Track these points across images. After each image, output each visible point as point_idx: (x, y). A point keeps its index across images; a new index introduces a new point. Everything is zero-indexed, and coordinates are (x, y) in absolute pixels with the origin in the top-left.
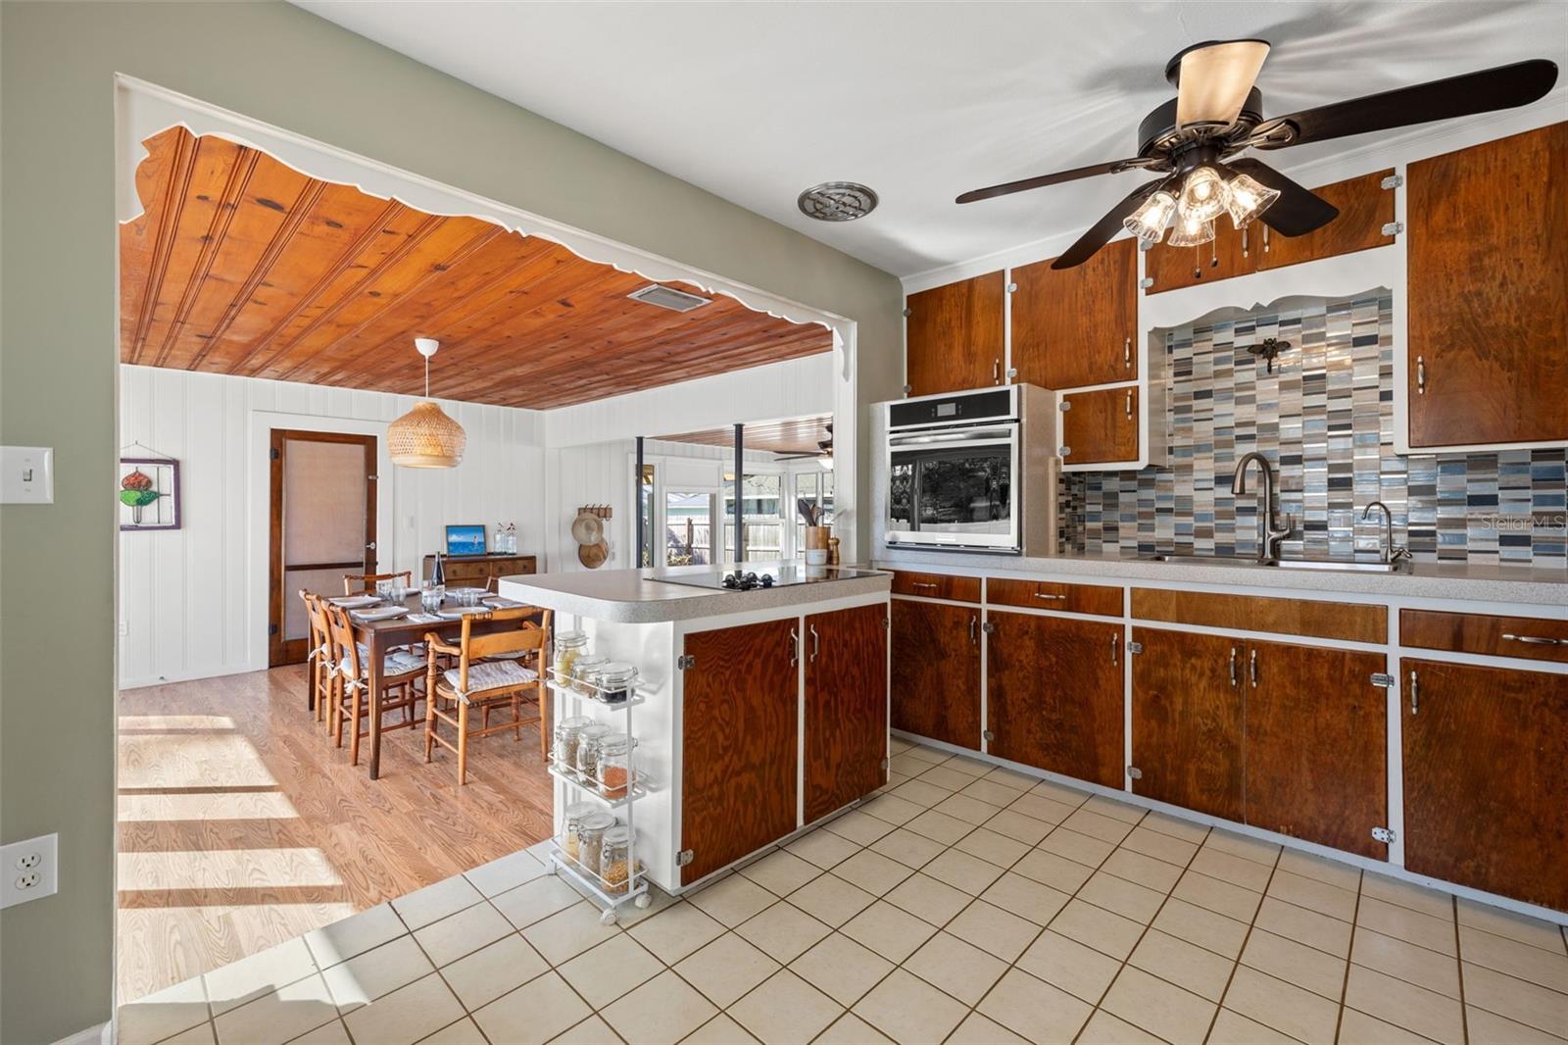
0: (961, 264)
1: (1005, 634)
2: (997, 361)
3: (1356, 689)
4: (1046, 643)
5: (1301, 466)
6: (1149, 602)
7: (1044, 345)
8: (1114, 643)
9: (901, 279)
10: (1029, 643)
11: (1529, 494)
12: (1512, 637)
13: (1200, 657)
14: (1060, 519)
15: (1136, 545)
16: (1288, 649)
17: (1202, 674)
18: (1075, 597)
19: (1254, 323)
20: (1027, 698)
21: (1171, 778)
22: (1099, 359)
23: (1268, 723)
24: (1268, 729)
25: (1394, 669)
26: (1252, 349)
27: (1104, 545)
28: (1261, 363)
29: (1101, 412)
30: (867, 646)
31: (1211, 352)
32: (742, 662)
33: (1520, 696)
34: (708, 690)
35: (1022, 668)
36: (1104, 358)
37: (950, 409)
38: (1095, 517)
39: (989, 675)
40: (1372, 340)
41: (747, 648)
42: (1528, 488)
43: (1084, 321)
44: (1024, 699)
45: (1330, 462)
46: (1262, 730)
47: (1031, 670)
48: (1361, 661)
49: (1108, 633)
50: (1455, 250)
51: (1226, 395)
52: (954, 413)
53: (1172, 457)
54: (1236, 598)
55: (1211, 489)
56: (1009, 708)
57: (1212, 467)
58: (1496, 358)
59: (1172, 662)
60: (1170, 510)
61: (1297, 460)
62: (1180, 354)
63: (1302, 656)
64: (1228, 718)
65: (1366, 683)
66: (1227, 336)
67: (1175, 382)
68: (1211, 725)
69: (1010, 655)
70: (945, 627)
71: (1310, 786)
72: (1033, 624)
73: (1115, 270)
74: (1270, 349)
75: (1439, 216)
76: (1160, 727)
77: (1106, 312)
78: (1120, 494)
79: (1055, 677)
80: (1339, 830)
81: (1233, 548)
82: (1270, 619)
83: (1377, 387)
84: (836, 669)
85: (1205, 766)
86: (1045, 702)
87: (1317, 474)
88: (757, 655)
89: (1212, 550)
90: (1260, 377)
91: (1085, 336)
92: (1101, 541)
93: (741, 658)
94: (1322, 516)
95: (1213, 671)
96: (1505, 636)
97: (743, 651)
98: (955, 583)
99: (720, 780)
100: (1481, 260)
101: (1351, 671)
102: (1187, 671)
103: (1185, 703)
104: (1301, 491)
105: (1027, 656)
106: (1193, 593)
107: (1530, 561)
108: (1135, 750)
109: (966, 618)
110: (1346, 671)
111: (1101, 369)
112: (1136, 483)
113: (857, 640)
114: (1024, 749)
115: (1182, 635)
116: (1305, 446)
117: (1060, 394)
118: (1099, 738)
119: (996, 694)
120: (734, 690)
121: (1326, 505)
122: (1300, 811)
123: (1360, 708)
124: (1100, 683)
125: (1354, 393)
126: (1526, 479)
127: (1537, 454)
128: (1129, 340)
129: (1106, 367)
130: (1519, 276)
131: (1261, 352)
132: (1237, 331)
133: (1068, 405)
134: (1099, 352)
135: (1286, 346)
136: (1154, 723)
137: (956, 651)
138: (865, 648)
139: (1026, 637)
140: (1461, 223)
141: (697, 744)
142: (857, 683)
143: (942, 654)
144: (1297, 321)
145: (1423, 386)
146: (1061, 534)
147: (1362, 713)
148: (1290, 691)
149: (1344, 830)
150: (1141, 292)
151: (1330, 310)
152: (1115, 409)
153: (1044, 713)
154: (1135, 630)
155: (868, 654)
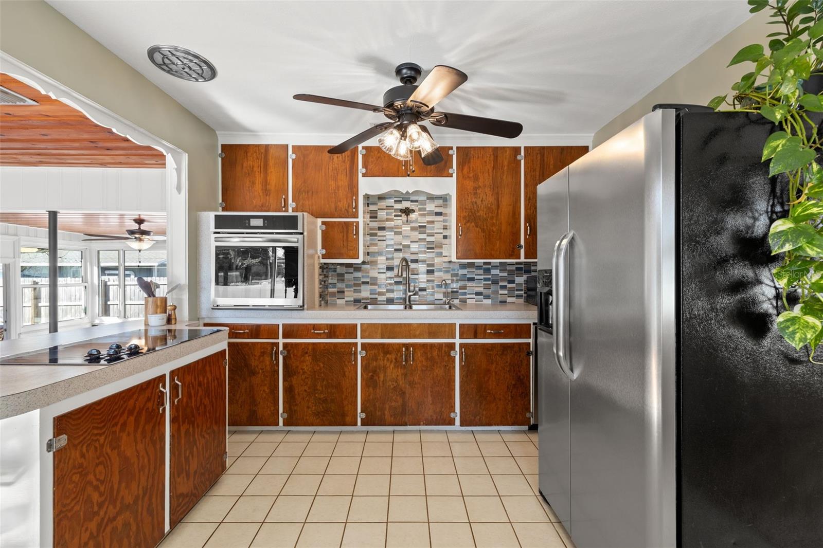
0: (261, 134)
1: (294, 355)
2: (284, 197)
3: (446, 358)
4: (318, 357)
5: (417, 264)
6: (369, 330)
7: (311, 192)
8: (353, 352)
9: (217, 132)
10: (308, 358)
11: (482, 277)
12: (490, 331)
13: (390, 354)
14: (320, 288)
15: (353, 300)
16: (424, 345)
17: (391, 362)
18: (333, 330)
19: (401, 199)
20: (307, 389)
21: (378, 413)
22: (340, 205)
23: (416, 379)
24: (417, 381)
25: (457, 348)
26: (401, 210)
27: (338, 300)
28: (404, 217)
29: (341, 232)
30: (214, 380)
31: (384, 209)
32: (116, 424)
33: (491, 353)
34: (83, 460)
35: (304, 373)
36: (343, 205)
37: (260, 222)
38: (334, 285)
39: (284, 380)
40: (441, 214)
41: (121, 411)
42: (482, 275)
43: (332, 183)
44: (305, 390)
45: (427, 263)
46: (414, 383)
47: (309, 373)
48: (448, 347)
49: (350, 348)
50: (470, 184)
51: (391, 229)
52: (262, 225)
53: (369, 257)
54: (405, 325)
55: (385, 273)
56: (297, 397)
57: (385, 262)
58: (480, 228)
59: (379, 358)
60: (367, 283)
61: (416, 261)
62: (372, 208)
63: (428, 347)
64: (402, 380)
65: (449, 355)
66: (391, 202)
67: (370, 221)
68: (395, 384)
69: (297, 367)
70: (255, 356)
71: (431, 402)
72: (310, 348)
73: (348, 160)
74: (407, 212)
75: (466, 170)
76: (374, 390)
77: (343, 181)
78: (345, 274)
79: (322, 375)
81: (393, 300)
82: (418, 333)
83: (442, 233)
84: (193, 404)
85: (393, 404)
86: (317, 389)
87: (422, 268)
88: (131, 413)
89: (385, 301)
90: (403, 223)
91: (333, 191)
92: (336, 298)
93: (116, 420)
94: (423, 285)
95: (396, 359)
96: (488, 331)
97: (117, 415)
98: (262, 329)
99: (95, 534)
100: (476, 190)
101: (445, 351)
102: (386, 361)
103: (385, 376)
104: (417, 274)
105: (307, 366)
106: (388, 324)
107: (482, 301)
108: (362, 404)
109: (269, 349)
110: (443, 352)
111: (341, 210)
112: (353, 269)
113: (208, 379)
114: (305, 418)
115: (383, 345)
116: (419, 255)
117: (320, 221)
118: (345, 403)
119: (288, 390)
120: (109, 451)
121: (426, 280)
122: (427, 413)
123: (447, 366)
124: (346, 373)
125: (435, 235)
126: (481, 272)
127: (485, 263)
128: (354, 198)
129: (343, 210)
130: (486, 199)
131: (404, 212)
132: (395, 201)
133: (324, 227)
134: (340, 201)
135: (413, 211)
136: (371, 389)
137: (262, 369)
138: (213, 384)
139: (307, 355)
140: (471, 175)
141: (69, 515)
142: (208, 409)
143: (253, 373)
144: (416, 201)
145: (461, 236)
146: (320, 296)
147: (448, 368)
148: (424, 363)
150: (360, 175)
151: (428, 198)
152: (347, 232)
153: (317, 395)
154: (363, 344)
155: (214, 386)
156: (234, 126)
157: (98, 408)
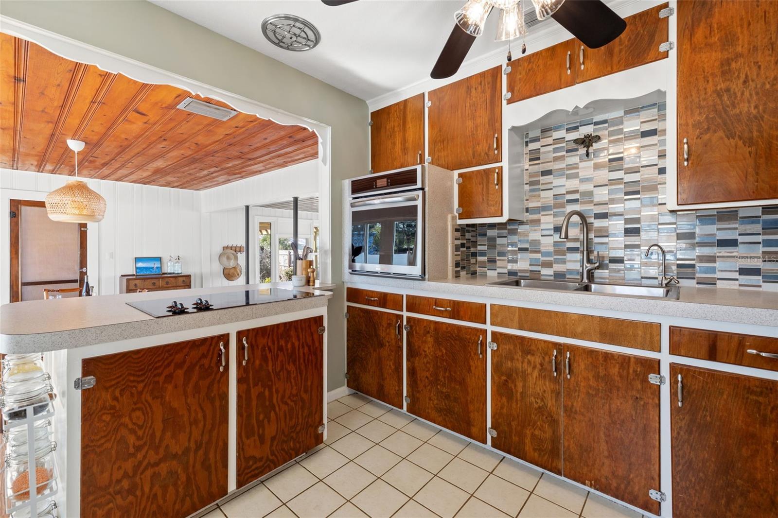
0: (399, 90)
1: (416, 333)
2: (420, 152)
3: (638, 385)
4: (440, 340)
5: (608, 220)
6: (503, 314)
7: (447, 141)
8: (479, 342)
9: (367, 102)
10: (430, 340)
11: (760, 238)
12: (754, 352)
13: (533, 355)
14: (456, 255)
15: (507, 272)
16: (591, 352)
17: (534, 368)
18: (457, 309)
19: (578, 124)
20: (429, 376)
21: (515, 439)
22: (479, 148)
23: (577, 405)
24: (578, 409)
25: (665, 371)
26: (576, 141)
27: (488, 271)
28: (582, 151)
29: (480, 184)
30: (303, 347)
31: (551, 145)
32: (159, 375)
33: (761, 399)
34: (115, 403)
35: (426, 356)
36: (482, 148)
37: (383, 182)
38: (483, 254)
39: (408, 360)
40: (653, 133)
41: (166, 363)
42: (759, 234)
43: (470, 124)
44: (427, 377)
45: (626, 217)
46: (574, 410)
47: (431, 358)
48: (642, 364)
49: (476, 335)
50: (710, 59)
51: (561, 173)
53: (528, 214)
54: (556, 313)
55: (552, 235)
56: (419, 382)
57: (552, 221)
58: (740, 138)
59: (516, 357)
60: (526, 249)
61: (605, 216)
62: (533, 146)
63: (600, 357)
64: (551, 399)
65: (645, 380)
66: (561, 134)
67: (530, 165)
68: (541, 404)
69: (419, 347)
70: (383, 326)
71: (606, 453)
72: (432, 327)
73: (488, 88)
74: (587, 141)
75: (700, 33)
76: (508, 402)
77: (483, 117)
78: (497, 239)
79: (445, 364)
80: (626, 488)
81: (565, 274)
82: (579, 330)
83: (656, 165)
84: (270, 368)
85: (537, 432)
86: (439, 380)
87: (617, 225)
88: (179, 366)
89: (551, 275)
90: (581, 160)
91: (470, 134)
92: (486, 269)
93: (159, 371)
94: (619, 254)
95: (542, 365)
96: (749, 351)
97: (160, 367)
98: (388, 298)
99: (131, 474)
100: (729, 64)
101: (635, 371)
102: (525, 364)
103: (524, 386)
104: (607, 236)
105: (429, 348)
106: (529, 309)
107: (760, 286)
108: (493, 417)
109: (394, 320)
110: (631, 371)
111: (480, 155)
112: (507, 231)
113: (293, 344)
114: (427, 411)
115: (522, 339)
116: (610, 206)
117: (456, 173)
118: (471, 407)
119: (412, 372)
120: (149, 399)
121: (623, 246)
122: (600, 470)
123: (641, 398)
124: (473, 369)
125: (641, 169)
126: (758, 228)
127: (766, 209)
128: (496, 135)
129: (483, 154)
130: (758, 75)
131: (582, 144)
132: (568, 130)
133: (461, 180)
134: (479, 144)
135: (598, 138)
136: (504, 399)
137: (389, 342)
138: (301, 350)
139: (428, 335)
140: (715, 39)
141: (98, 450)
142: (292, 376)
143: (381, 345)
144: (605, 122)
145: (687, 160)
146: (457, 265)
147: (642, 403)
148: (592, 383)
149: (629, 488)
150: (504, 102)
151: (627, 113)
152: (488, 182)
153: (439, 387)
154: (494, 334)
155: (304, 353)
156: (378, 91)
157: (134, 357)
